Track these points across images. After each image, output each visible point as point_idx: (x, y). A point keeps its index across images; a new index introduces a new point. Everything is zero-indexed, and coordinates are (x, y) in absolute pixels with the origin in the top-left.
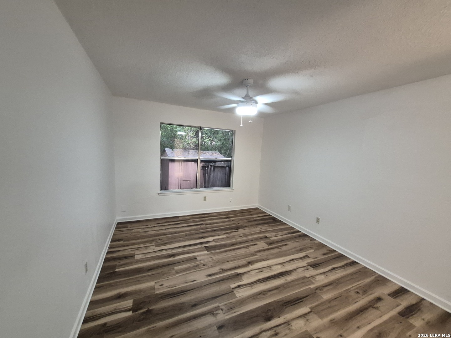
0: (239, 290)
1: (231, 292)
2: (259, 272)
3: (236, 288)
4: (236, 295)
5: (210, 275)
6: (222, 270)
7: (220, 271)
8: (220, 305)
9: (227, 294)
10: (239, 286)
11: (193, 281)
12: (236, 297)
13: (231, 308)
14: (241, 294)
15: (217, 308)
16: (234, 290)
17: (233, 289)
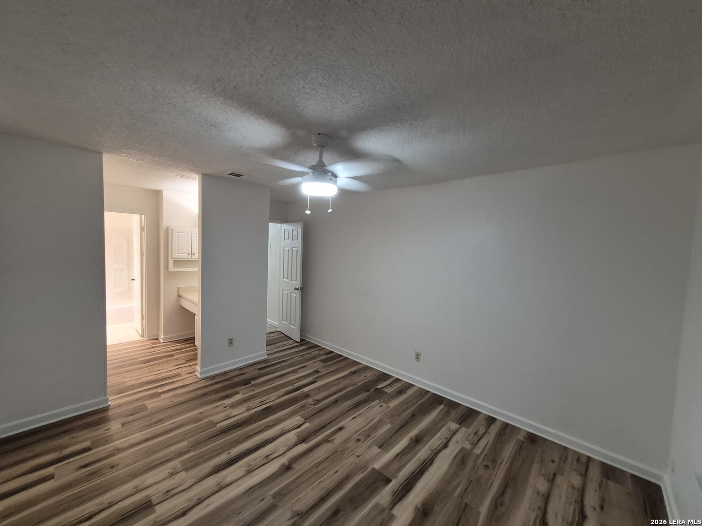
0: (298, 423)
1: (307, 419)
2: (271, 454)
3: (303, 424)
4: (300, 417)
5: (341, 429)
6: (329, 441)
7: (331, 439)
8: (314, 407)
9: (311, 416)
10: (299, 427)
11: (354, 418)
13: (303, 407)
14: (296, 420)
15: (315, 404)
16: (304, 421)
17: (306, 422)
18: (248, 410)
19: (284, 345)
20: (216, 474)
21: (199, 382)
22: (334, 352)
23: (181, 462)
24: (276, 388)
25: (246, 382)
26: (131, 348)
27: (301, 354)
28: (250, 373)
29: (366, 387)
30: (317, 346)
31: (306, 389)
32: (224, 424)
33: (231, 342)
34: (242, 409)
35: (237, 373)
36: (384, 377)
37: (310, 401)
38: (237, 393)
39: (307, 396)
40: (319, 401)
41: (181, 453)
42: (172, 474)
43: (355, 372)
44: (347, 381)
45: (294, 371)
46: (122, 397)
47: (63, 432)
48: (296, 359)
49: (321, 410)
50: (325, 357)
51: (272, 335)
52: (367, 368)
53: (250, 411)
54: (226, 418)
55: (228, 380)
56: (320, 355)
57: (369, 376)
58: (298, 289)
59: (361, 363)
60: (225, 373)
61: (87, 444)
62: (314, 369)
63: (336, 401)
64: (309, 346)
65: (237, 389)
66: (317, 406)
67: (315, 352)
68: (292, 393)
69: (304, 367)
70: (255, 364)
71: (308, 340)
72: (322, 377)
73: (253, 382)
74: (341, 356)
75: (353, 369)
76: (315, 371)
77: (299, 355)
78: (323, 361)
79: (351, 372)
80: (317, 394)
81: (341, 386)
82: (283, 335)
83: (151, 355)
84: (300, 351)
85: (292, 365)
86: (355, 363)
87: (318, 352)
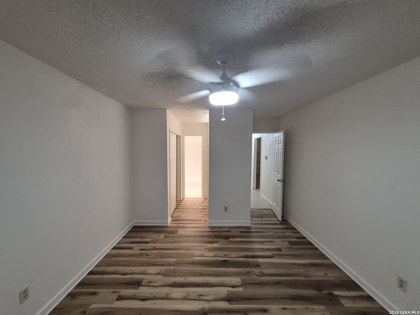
0: (236, 283)
1: (244, 284)
3: (238, 286)
4: (240, 280)
8: (256, 277)
9: (248, 284)
10: (234, 287)
12: (241, 279)
13: (248, 273)
14: (236, 280)
15: (259, 276)
16: (241, 285)
17: (242, 287)
18: (215, 256)
19: (268, 220)
20: (171, 287)
21: (206, 228)
22: (306, 238)
23: (166, 269)
24: (242, 250)
25: (227, 238)
26: (195, 201)
27: (277, 231)
28: (235, 232)
29: (318, 286)
30: (295, 229)
31: (260, 260)
32: (197, 259)
33: (226, 209)
34: (212, 254)
35: (227, 229)
36: (351, 285)
37: (257, 271)
38: (217, 242)
39: (258, 265)
40: (263, 275)
41: (169, 264)
42: (158, 274)
43: (316, 265)
44: (302, 270)
45: (261, 242)
46: (175, 223)
47: (149, 231)
48: (270, 234)
49: (261, 284)
50: (295, 240)
51: (265, 211)
52: (334, 267)
53: (215, 258)
54: (201, 255)
55: (219, 232)
56: (292, 237)
57: (331, 276)
58: (280, 181)
59: (330, 260)
60: (221, 227)
61: (149, 240)
62: (279, 247)
63: (278, 283)
64: (288, 227)
65: (219, 240)
66: (259, 278)
67: (289, 233)
68: (248, 258)
69: (271, 242)
70: (241, 227)
71: (289, 222)
72: (280, 256)
73: (231, 239)
74: (311, 244)
75: (315, 261)
76: (278, 248)
77: (274, 231)
78: (291, 243)
79: (312, 263)
80: (265, 268)
81: (292, 271)
82: (273, 213)
83: (199, 206)
84: (277, 229)
85: (264, 237)
86: (322, 256)
87: (291, 234)
